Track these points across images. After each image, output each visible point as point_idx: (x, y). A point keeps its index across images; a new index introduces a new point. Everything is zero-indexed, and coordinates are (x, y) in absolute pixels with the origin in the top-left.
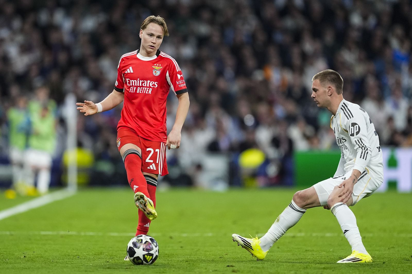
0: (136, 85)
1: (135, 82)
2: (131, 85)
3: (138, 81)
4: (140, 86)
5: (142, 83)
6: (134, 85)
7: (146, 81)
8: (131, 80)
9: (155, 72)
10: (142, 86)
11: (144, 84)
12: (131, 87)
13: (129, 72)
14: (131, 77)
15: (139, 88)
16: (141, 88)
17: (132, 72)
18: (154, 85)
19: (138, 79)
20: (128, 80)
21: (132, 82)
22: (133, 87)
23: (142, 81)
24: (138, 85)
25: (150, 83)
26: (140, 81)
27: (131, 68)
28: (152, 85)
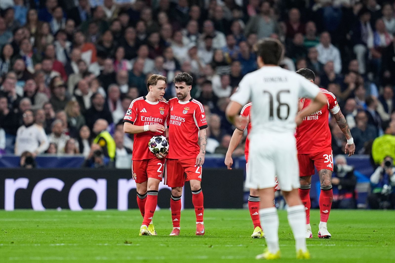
0: (149, 121)
1: (148, 119)
2: (145, 120)
3: (151, 118)
4: (152, 122)
5: (153, 119)
6: (147, 120)
7: (156, 119)
8: (145, 118)
9: (162, 112)
10: (153, 122)
11: (155, 120)
12: (145, 122)
13: (143, 112)
14: (145, 115)
15: (151, 123)
16: (153, 123)
17: (146, 112)
18: (161, 121)
19: (151, 117)
20: (143, 117)
21: (146, 118)
22: (147, 122)
23: (154, 118)
24: (151, 121)
25: (158, 119)
26: (152, 118)
27: (144, 109)
28: (160, 121)
